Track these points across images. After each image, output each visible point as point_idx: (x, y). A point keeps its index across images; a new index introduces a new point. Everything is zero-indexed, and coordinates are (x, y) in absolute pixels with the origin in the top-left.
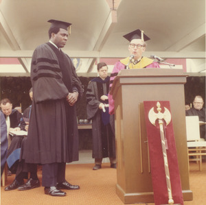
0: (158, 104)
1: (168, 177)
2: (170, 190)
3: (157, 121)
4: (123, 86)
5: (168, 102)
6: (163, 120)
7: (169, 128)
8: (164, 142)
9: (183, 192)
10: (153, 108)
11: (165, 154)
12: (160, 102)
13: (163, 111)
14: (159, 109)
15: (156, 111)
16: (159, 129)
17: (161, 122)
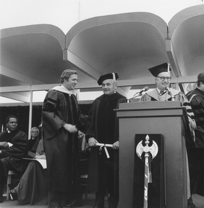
0: (147, 137)
3: (144, 153)
4: (120, 120)
6: (149, 153)
10: (141, 142)
11: (146, 188)
12: (149, 135)
13: (150, 145)
14: (147, 142)
15: (144, 145)
17: (147, 155)
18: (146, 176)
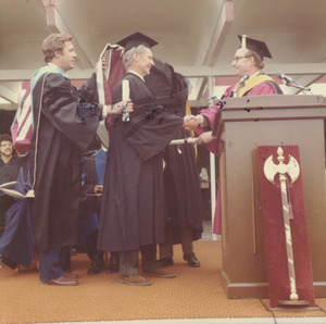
0: (280, 151)
1: (291, 261)
2: (293, 280)
3: (277, 175)
4: (226, 124)
5: (297, 147)
6: (287, 175)
7: (296, 188)
8: (286, 208)
9: (315, 284)
10: (271, 157)
11: (287, 226)
12: (283, 146)
13: (286, 161)
14: (281, 158)
15: (276, 162)
16: (280, 189)
17: (282, 178)
18: (284, 207)
